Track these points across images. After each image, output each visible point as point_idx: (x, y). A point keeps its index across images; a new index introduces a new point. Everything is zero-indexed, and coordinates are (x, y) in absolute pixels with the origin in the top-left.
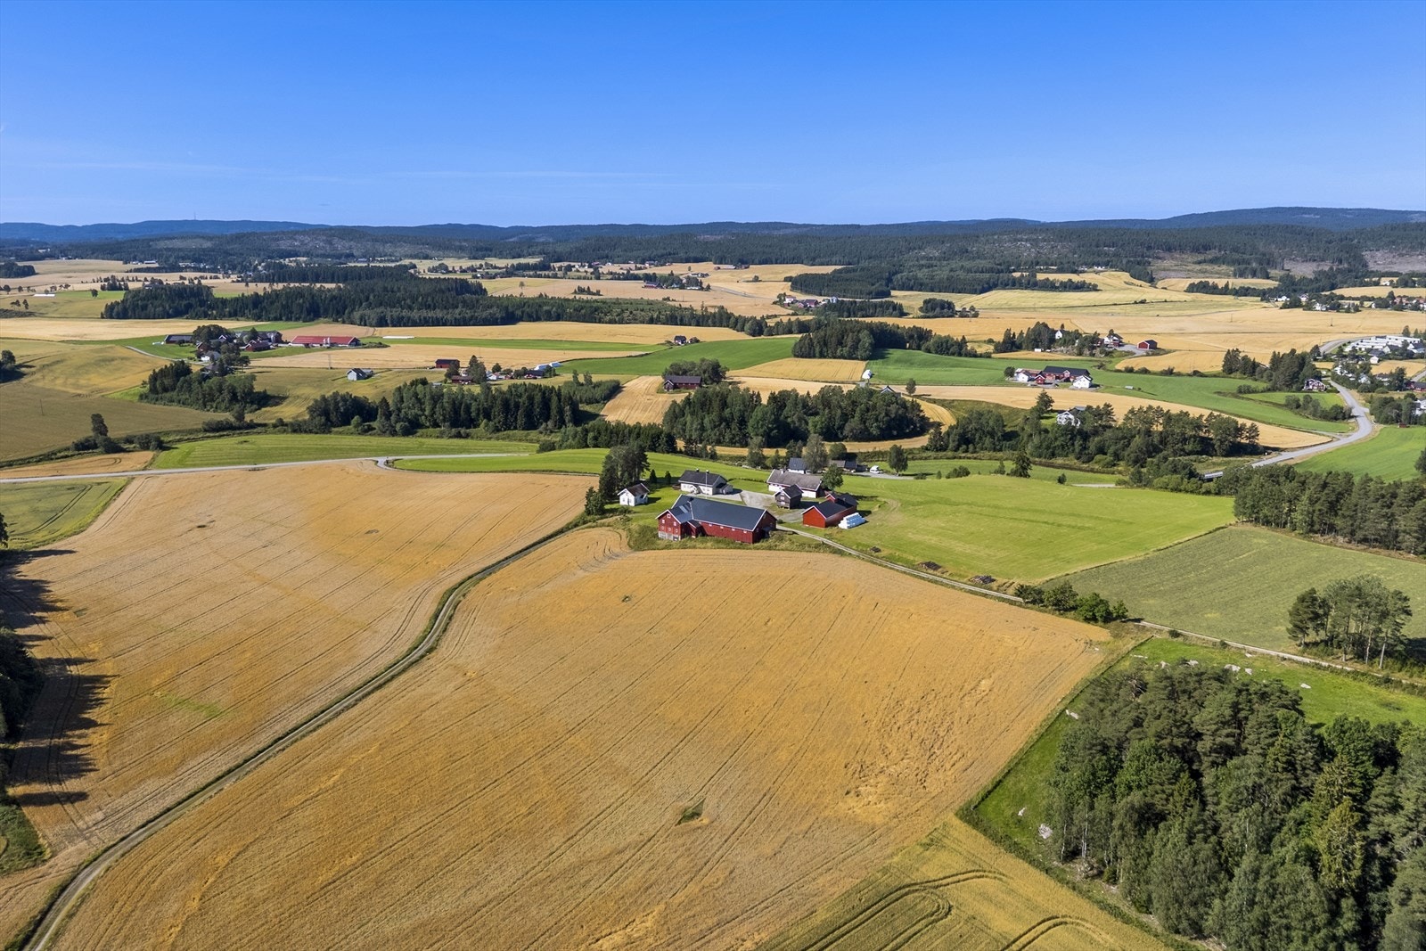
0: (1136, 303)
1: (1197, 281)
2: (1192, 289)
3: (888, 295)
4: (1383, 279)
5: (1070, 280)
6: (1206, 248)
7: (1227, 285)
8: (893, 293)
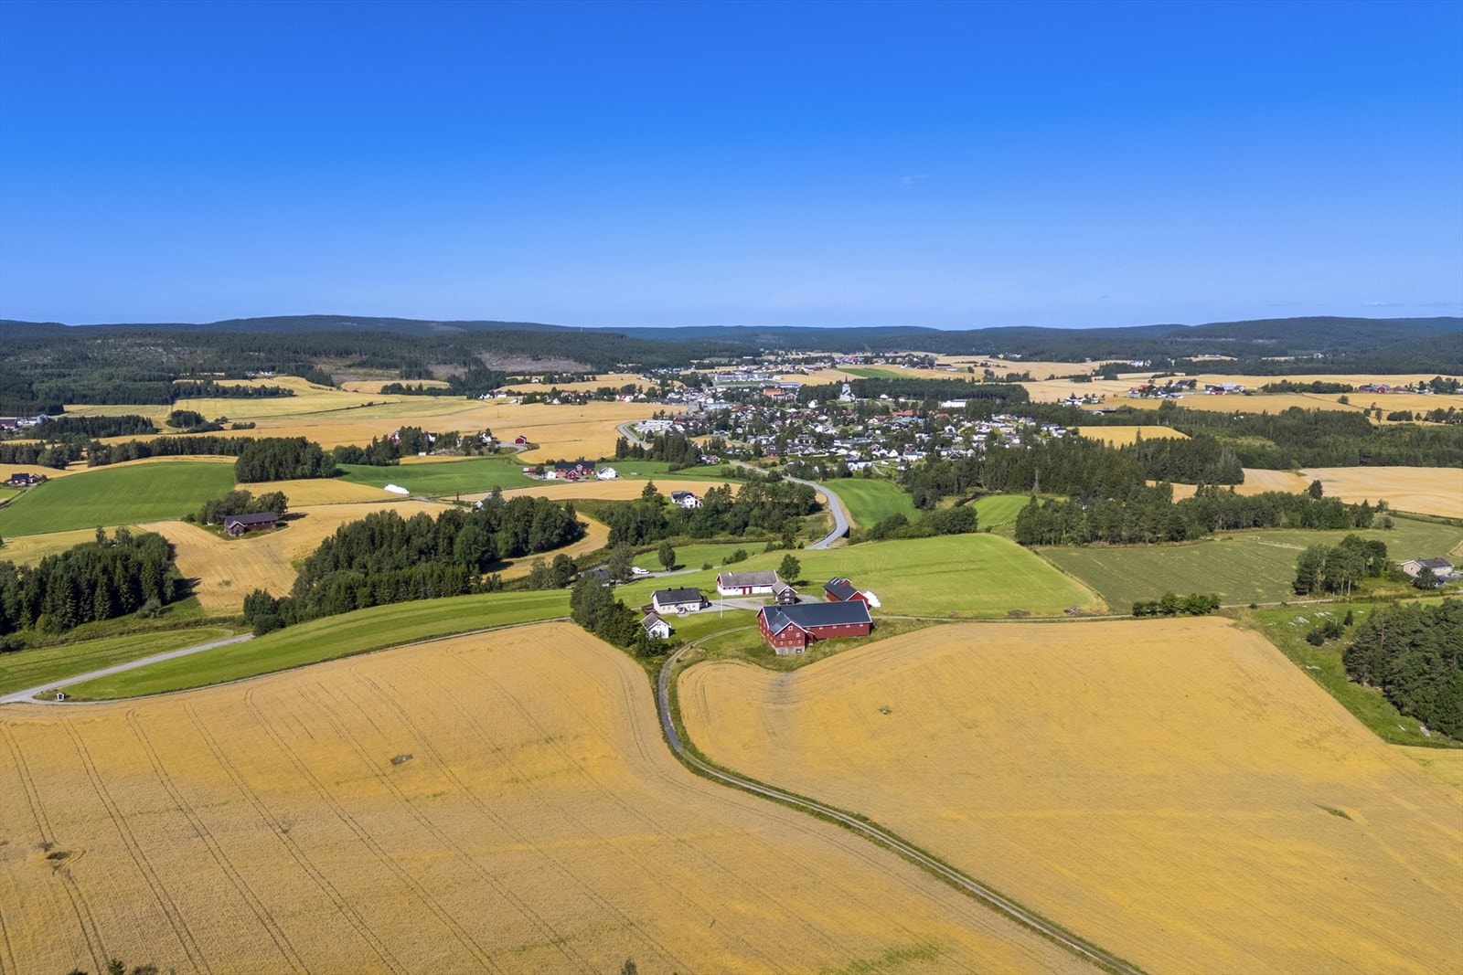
0: (363, 406)
1: (390, 383)
2: (386, 391)
3: (60, 410)
4: (534, 377)
5: (263, 386)
6: (348, 353)
7: (420, 386)
8: (66, 408)
